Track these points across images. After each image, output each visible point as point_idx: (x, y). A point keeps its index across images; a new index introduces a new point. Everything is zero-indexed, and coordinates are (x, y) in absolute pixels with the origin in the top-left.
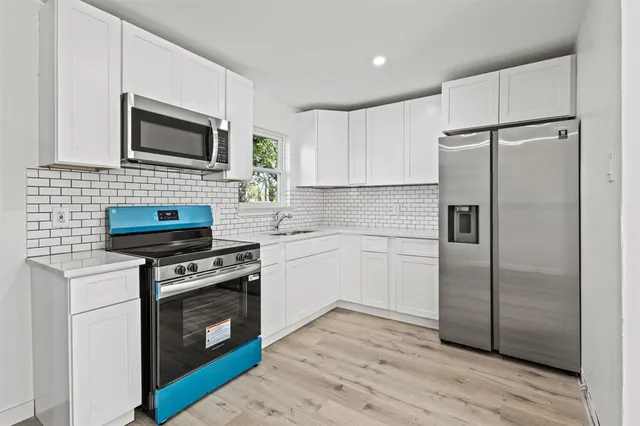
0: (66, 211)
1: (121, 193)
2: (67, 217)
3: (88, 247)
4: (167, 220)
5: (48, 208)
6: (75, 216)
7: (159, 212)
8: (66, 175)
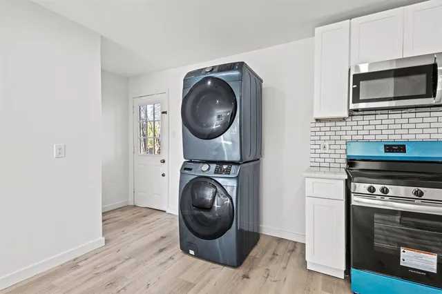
0: (327, 144)
1: (360, 133)
2: (327, 147)
3: (338, 165)
4: (393, 152)
5: (319, 142)
6: (332, 147)
7: (385, 146)
8: (328, 124)
